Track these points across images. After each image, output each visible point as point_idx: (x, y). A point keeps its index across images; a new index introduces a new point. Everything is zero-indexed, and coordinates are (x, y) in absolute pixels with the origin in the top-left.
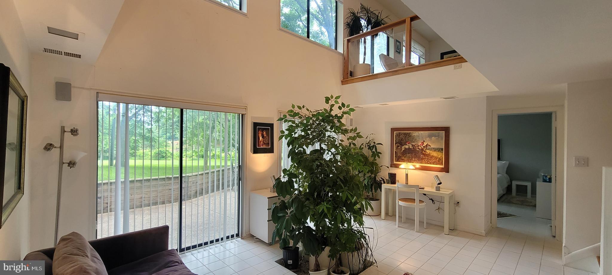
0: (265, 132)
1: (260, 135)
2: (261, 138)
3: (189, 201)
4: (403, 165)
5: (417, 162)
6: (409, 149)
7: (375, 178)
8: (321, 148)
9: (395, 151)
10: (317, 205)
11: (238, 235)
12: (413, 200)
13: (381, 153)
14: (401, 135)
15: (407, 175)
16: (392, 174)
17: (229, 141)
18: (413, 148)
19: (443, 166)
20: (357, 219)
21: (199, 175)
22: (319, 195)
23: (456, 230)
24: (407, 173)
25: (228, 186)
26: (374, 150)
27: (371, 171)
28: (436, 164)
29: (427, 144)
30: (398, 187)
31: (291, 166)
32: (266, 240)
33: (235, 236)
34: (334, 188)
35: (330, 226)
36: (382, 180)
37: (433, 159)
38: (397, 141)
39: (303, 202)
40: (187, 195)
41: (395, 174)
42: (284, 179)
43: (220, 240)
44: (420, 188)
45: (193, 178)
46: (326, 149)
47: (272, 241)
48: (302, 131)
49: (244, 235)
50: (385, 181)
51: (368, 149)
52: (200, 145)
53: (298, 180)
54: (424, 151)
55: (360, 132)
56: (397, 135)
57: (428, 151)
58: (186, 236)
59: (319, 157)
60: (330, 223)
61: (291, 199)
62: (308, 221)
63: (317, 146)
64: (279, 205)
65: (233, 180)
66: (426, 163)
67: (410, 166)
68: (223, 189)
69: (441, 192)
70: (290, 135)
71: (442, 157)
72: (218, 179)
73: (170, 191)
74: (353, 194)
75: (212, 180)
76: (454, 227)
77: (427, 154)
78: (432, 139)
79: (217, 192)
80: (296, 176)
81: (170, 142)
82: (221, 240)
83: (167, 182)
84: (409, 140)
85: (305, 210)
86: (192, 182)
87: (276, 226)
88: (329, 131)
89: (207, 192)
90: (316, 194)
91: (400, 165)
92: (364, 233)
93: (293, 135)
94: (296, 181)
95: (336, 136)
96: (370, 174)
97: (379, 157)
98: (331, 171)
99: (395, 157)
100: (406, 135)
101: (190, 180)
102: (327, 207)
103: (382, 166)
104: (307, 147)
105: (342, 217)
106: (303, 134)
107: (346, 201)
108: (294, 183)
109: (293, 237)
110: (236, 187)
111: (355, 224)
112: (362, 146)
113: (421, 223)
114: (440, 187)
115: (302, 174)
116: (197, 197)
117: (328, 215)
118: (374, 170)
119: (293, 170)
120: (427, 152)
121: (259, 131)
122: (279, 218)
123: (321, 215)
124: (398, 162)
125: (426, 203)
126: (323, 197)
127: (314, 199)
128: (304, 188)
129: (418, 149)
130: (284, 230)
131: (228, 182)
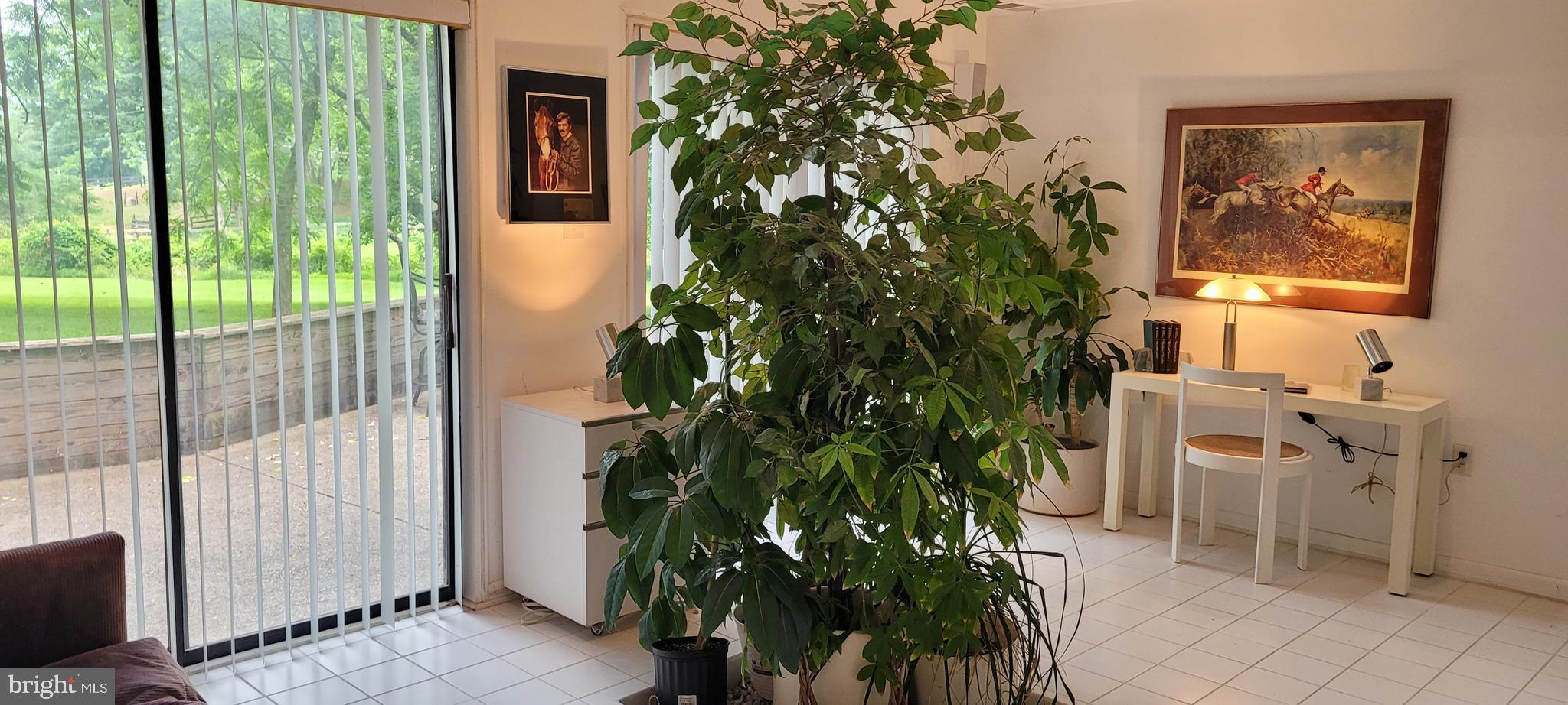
0: (564, 121)
1: (542, 134)
2: (546, 148)
3: (213, 453)
4: (1216, 286)
5: (1280, 272)
6: (1249, 206)
7: (1081, 344)
8: (834, 192)
9: (1182, 222)
10: (812, 447)
11: (447, 595)
12: (1252, 444)
13: (1112, 230)
14: (1215, 142)
15: (1230, 330)
16: (1160, 326)
17: (394, 187)
18: (1270, 203)
19: (1402, 289)
20: (994, 510)
21: (256, 332)
22: (818, 404)
23: (1445, 576)
24: (1231, 321)
25: (398, 389)
26: (1081, 215)
27: (1065, 314)
28: (1373, 280)
29: (1335, 186)
30: (1186, 381)
31: (693, 269)
32: (579, 614)
33: (435, 596)
34: (890, 372)
35: (868, 539)
36: (1111, 353)
37: (1361, 252)
38: (1194, 172)
39: (748, 438)
40: (201, 427)
41: (1176, 328)
42: (661, 333)
43: (366, 614)
44: (1288, 390)
45: (228, 348)
46: (856, 196)
47: (607, 612)
48: (740, 106)
49: (478, 592)
50: (1129, 357)
51: (1056, 209)
52: (250, 207)
53: (723, 337)
54: (1320, 218)
55: (1018, 113)
56: (1194, 143)
57: (1338, 219)
58: (207, 599)
59: (821, 230)
60: (869, 529)
61: (693, 424)
62: (770, 521)
63: (812, 180)
64: (634, 455)
65: (420, 364)
66: (1324, 276)
67: (1250, 288)
68: (372, 400)
69: (1384, 405)
70: (685, 125)
71: (1401, 245)
72: (345, 354)
73: (117, 406)
74: (975, 397)
75: (319, 360)
76: (1435, 563)
77: (1332, 233)
78: (1362, 158)
79: (346, 415)
80: (714, 321)
81: (102, 192)
82: (372, 617)
83: (102, 365)
84: (1249, 164)
85: (754, 469)
86: (219, 368)
87: (624, 549)
88: (870, 109)
89: (298, 416)
90: (805, 399)
91: (1201, 283)
92: (1023, 578)
93: (698, 124)
94: (716, 341)
95: (904, 133)
96: (1057, 329)
97: (1104, 248)
98: (875, 291)
99: (1180, 246)
100: (1240, 141)
101: (209, 358)
102: (855, 456)
103: (1116, 290)
104: (768, 186)
105: (924, 502)
106: (747, 119)
107: (943, 427)
108: (707, 353)
109: (697, 594)
110: (434, 394)
111: (980, 534)
112: (1027, 198)
113: (1285, 546)
114: (1381, 382)
115: (740, 310)
116: (247, 436)
117: (860, 489)
118: (1080, 307)
119: (702, 294)
120: (1332, 224)
121: (538, 115)
122: (638, 507)
123: (827, 494)
124: (1191, 269)
125: (1310, 457)
126: (837, 413)
127: (799, 425)
128: (750, 375)
129: (1290, 209)
130: (659, 565)
131: (397, 369)
